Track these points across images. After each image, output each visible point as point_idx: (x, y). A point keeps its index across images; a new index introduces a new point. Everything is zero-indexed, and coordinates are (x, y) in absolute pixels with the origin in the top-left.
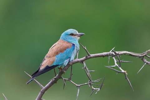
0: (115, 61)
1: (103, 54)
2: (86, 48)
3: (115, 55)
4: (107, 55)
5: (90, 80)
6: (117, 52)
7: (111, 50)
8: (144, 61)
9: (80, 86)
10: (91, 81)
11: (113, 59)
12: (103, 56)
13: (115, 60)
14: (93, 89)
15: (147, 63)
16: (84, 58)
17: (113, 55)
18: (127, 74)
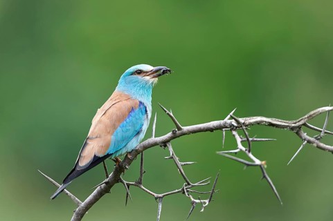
0: (239, 140)
1: (211, 126)
2: (171, 114)
3: (236, 127)
4: (220, 128)
5: (187, 181)
6: (242, 120)
7: (229, 116)
8: (301, 137)
9: (164, 196)
10: (189, 184)
11: (234, 136)
12: (211, 130)
13: (237, 137)
14: (193, 203)
15: (309, 142)
16: (169, 134)
17: (232, 127)
18: (266, 166)
